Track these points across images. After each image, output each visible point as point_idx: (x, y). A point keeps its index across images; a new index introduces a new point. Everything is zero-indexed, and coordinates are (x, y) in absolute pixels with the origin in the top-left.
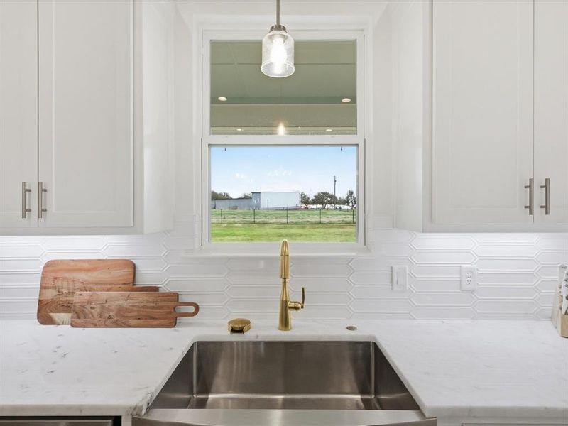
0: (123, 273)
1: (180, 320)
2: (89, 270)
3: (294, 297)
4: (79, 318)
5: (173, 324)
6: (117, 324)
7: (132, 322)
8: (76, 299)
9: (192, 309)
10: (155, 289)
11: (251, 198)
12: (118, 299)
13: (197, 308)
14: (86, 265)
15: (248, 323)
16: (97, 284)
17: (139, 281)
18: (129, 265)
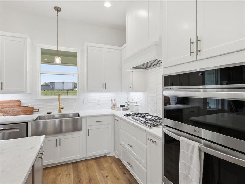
0: (17, 104)
1: (34, 113)
2: (7, 103)
3: (62, 106)
4: (6, 114)
5: (32, 114)
6: (17, 115)
7: (21, 114)
8: (5, 110)
9: (37, 110)
10: (27, 107)
11: (49, 85)
12: (17, 109)
13: (39, 110)
14: (7, 102)
15: (51, 112)
16: (10, 106)
17: (22, 105)
18: (19, 101)
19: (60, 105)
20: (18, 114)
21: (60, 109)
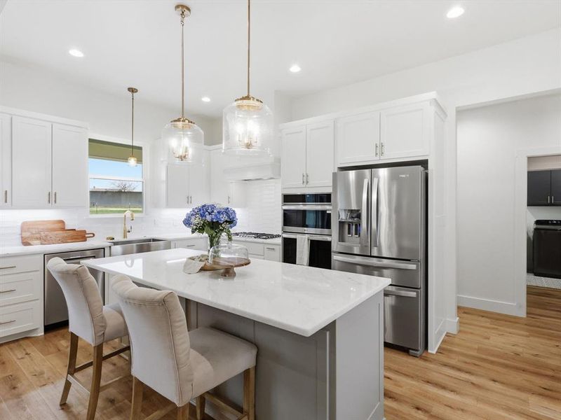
0: (60, 225)
1: (88, 239)
4: (46, 241)
8: (42, 235)
10: (75, 230)
12: (60, 234)
13: (94, 235)
16: (49, 229)
17: (66, 228)
18: (62, 222)
19: (125, 227)
20: (64, 241)
21: (126, 232)
